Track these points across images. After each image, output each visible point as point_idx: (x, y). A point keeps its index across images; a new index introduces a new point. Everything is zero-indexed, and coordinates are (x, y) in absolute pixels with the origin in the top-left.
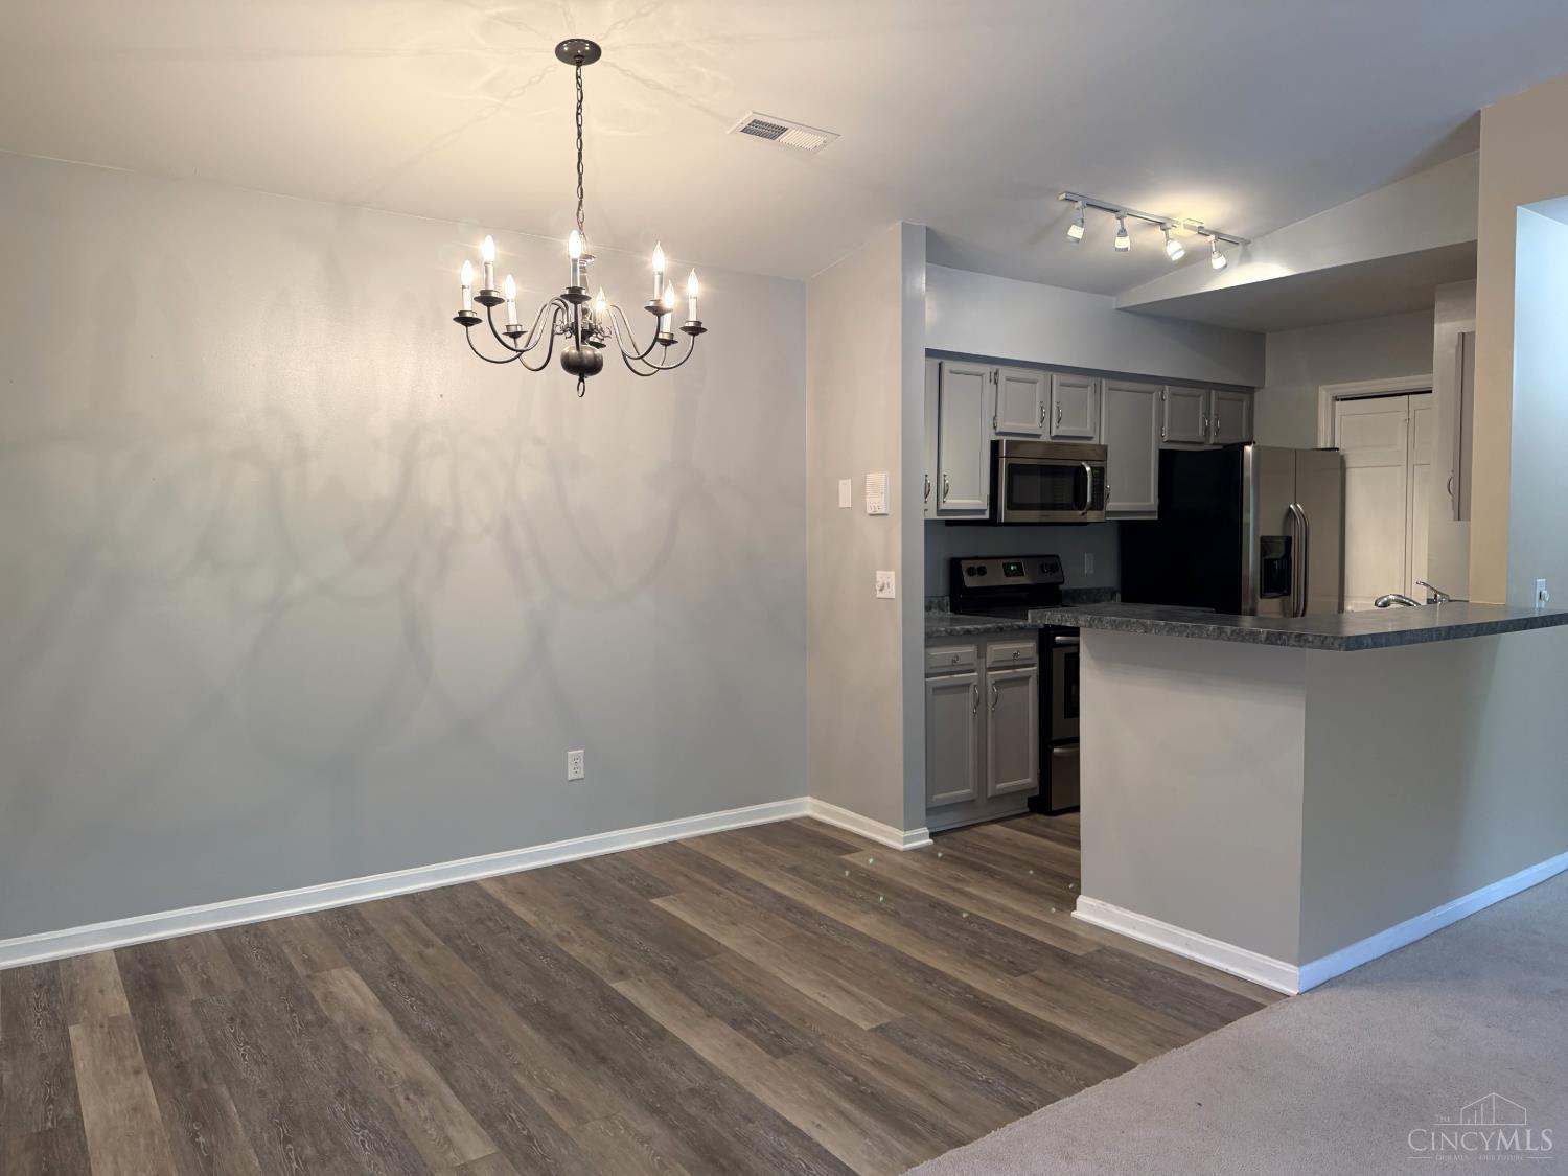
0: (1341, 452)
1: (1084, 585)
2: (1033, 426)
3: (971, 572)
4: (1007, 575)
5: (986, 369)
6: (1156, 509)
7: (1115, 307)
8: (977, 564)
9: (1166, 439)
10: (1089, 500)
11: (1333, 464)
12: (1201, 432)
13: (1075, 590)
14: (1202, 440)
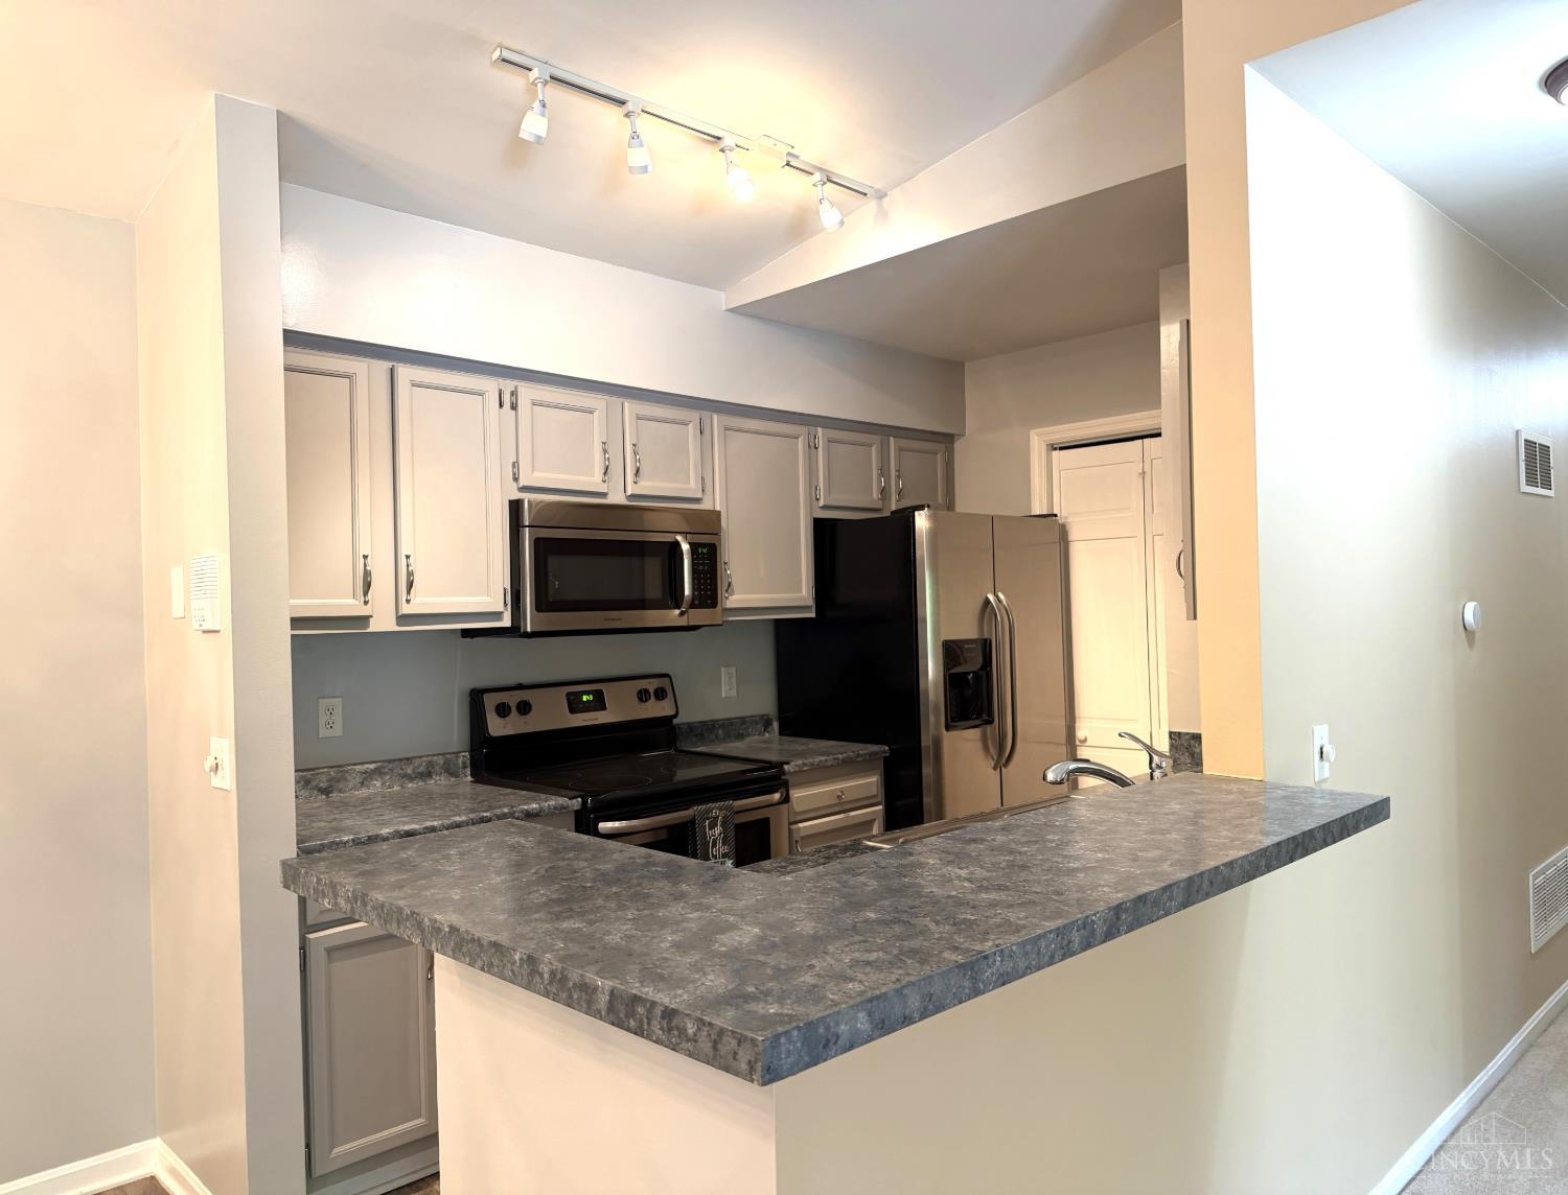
0: (1061, 520)
1: (720, 713)
2: (591, 480)
3: (503, 711)
4: (572, 711)
5: (490, 385)
6: (811, 602)
7: (724, 308)
8: (512, 699)
9: (821, 503)
10: (687, 592)
11: (1052, 535)
12: (876, 495)
13: (703, 723)
14: (879, 505)
